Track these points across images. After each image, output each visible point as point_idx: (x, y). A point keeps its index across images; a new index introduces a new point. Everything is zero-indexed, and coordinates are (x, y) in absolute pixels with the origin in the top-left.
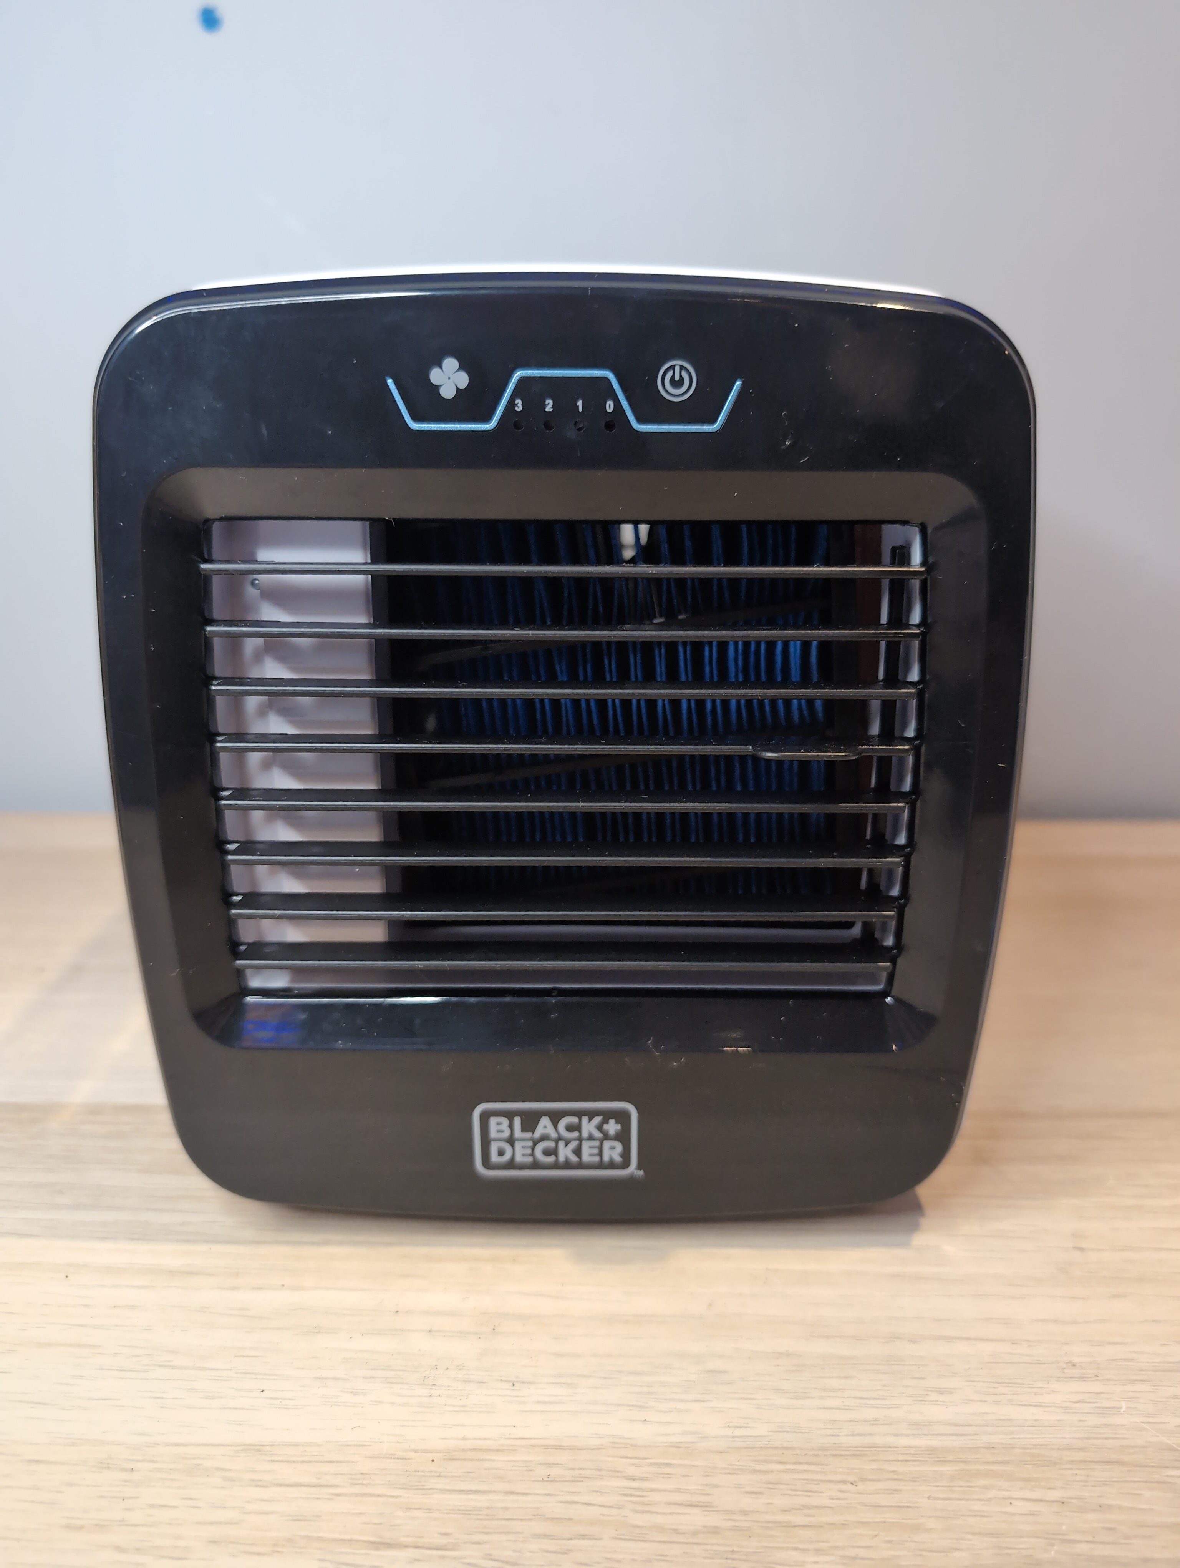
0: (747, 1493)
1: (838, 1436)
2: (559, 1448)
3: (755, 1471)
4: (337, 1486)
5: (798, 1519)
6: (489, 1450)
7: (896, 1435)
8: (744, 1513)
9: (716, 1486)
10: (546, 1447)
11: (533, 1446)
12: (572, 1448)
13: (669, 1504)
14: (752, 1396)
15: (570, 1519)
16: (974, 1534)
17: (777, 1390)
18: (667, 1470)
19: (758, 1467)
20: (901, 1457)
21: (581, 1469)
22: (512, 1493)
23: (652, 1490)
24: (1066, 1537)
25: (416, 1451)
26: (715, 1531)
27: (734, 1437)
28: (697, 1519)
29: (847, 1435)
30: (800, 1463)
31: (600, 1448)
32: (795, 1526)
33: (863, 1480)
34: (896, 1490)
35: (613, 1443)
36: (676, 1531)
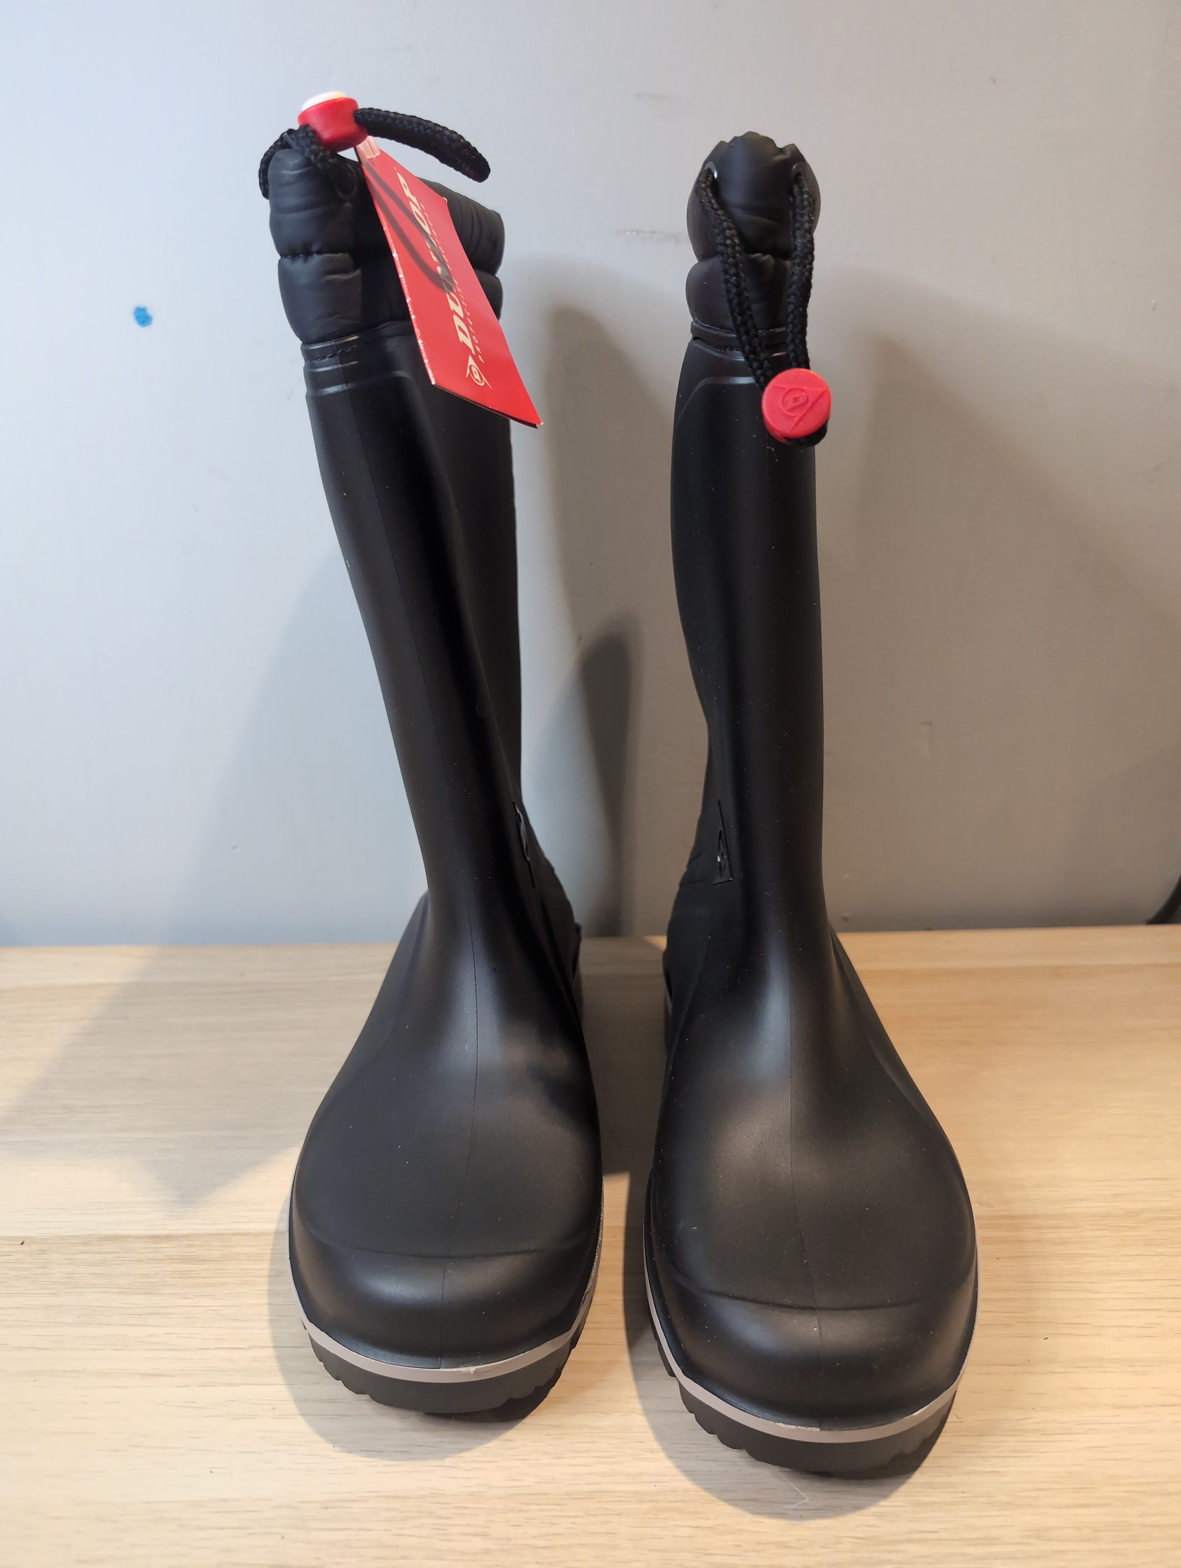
0: (512, 1525)
1: (578, 1484)
2: (396, 1497)
3: (520, 1511)
4: (251, 1528)
5: (541, 1543)
6: (351, 1501)
7: (616, 1483)
8: (508, 1539)
9: (494, 1522)
10: (388, 1497)
11: (379, 1497)
12: (404, 1498)
13: (461, 1534)
14: (527, 1458)
15: (397, 1546)
16: (651, 1550)
17: (545, 1453)
18: (464, 1511)
19: (524, 1508)
20: (616, 1499)
21: (409, 1512)
22: (363, 1529)
23: (452, 1525)
24: (709, 1552)
25: (303, 1502)
26: (488, 1552)
27: (510, 1487)
28: (478, 1544)
29: (584, 1484)
30: (550, 1505)
31: (422, 1497)
32: (539, 1548)
33: (588, 1515)
34: (608, 1522)
35: (431, 1493)
36: (463, 1553)
